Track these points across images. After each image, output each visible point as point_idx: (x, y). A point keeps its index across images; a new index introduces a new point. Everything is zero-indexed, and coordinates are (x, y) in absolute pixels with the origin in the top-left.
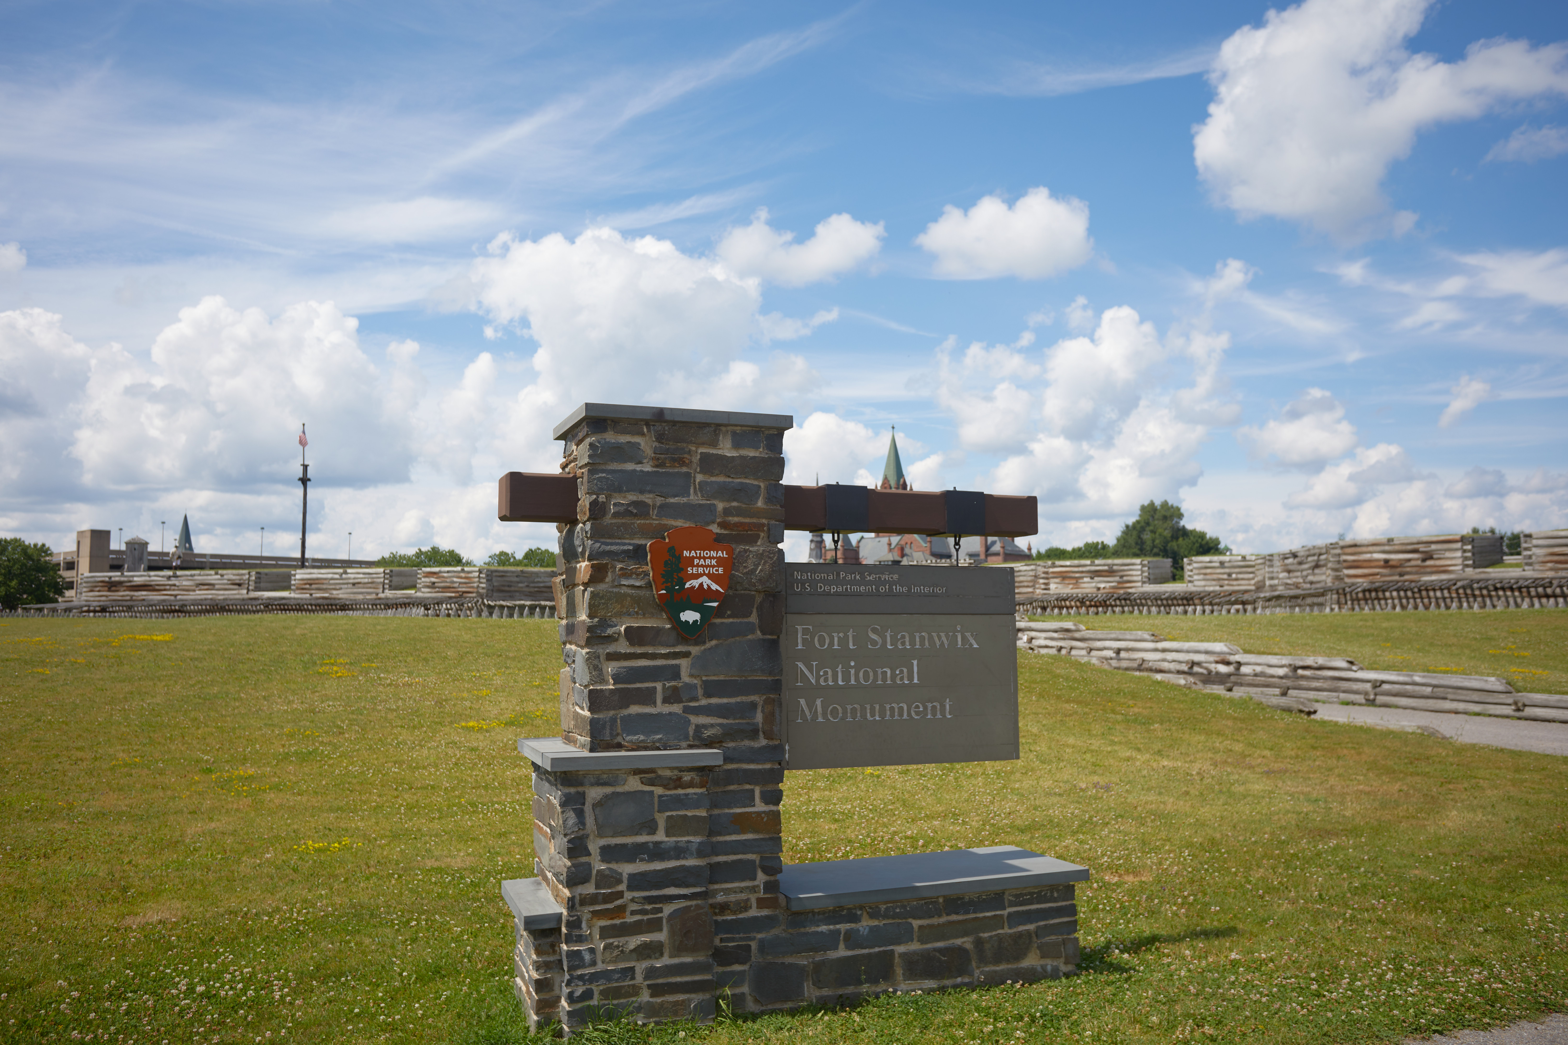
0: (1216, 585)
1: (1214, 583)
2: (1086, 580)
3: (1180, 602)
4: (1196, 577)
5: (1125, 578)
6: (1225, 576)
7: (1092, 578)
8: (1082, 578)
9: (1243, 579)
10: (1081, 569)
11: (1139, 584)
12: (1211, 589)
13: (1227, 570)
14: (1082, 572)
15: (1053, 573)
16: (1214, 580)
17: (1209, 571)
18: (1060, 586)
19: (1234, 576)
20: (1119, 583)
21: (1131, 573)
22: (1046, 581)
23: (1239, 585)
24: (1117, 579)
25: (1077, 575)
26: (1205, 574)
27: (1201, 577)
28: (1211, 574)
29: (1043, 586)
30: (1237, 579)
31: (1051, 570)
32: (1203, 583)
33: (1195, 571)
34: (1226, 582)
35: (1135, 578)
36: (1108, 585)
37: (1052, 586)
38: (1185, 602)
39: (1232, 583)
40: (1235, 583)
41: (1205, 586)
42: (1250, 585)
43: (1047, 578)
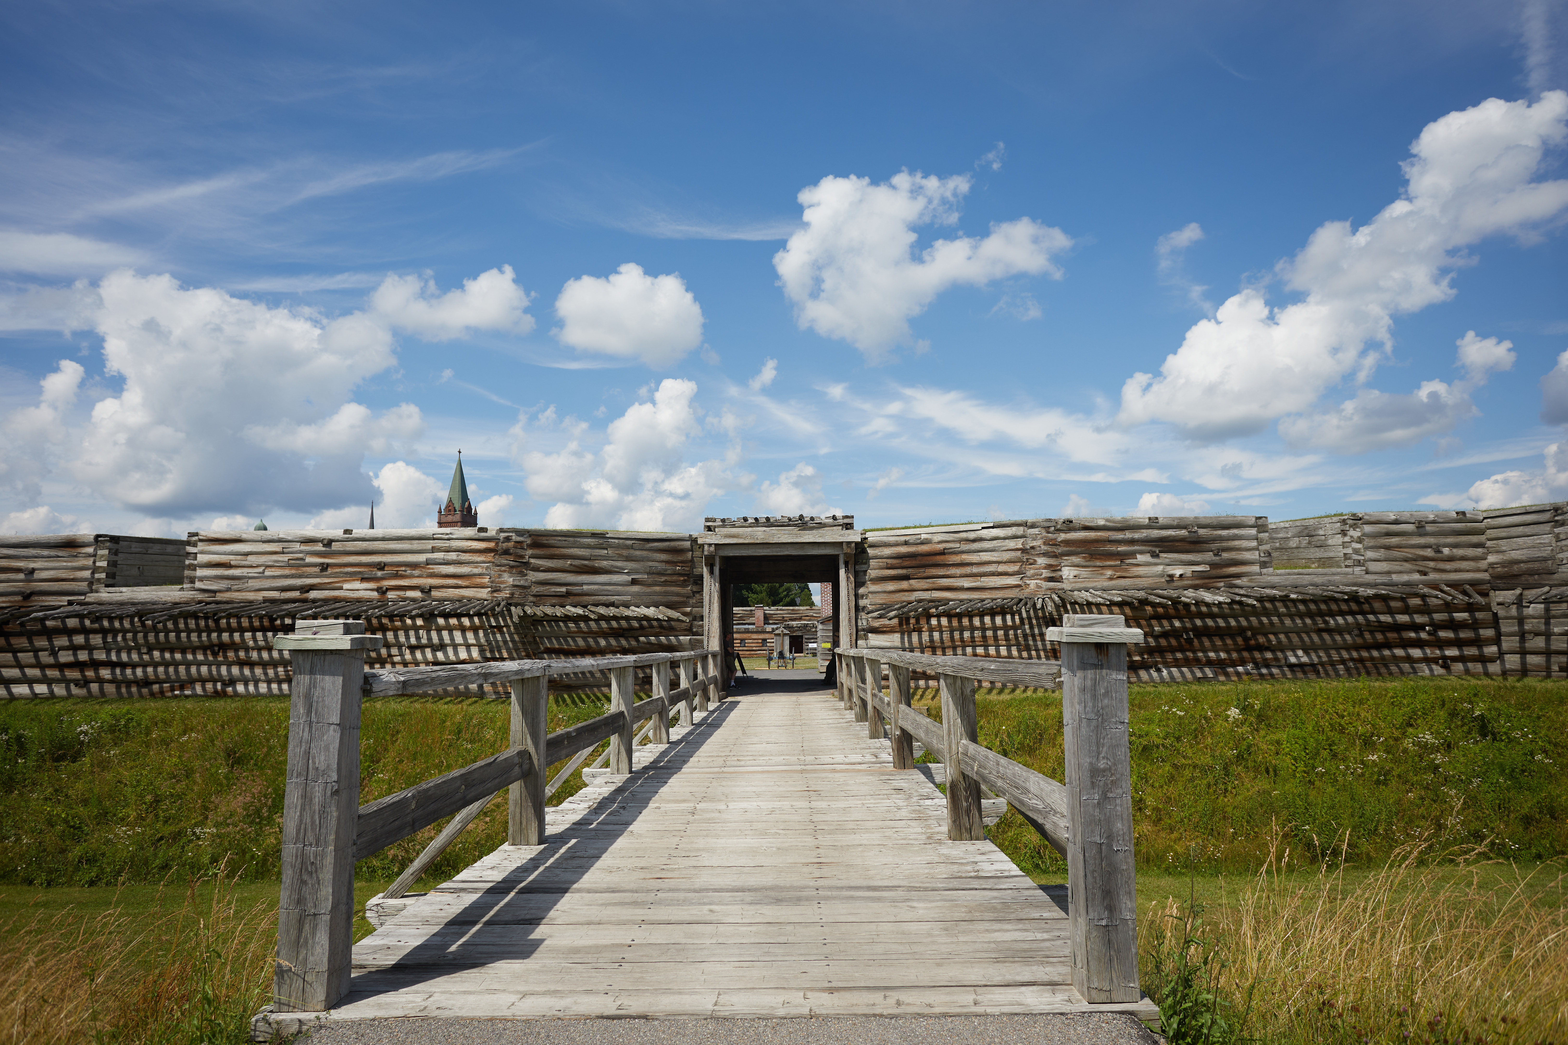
0: (1410, 572)
1: (1407, 566)
2: (1140, 558)
3: (1344, 607)
4: (1370, 554)
5: (1225, 555)
6: (1429, 553)
7: (1154, 555)
8: (1133, 554)
9: (1463, 558)
10: (1128, 535)
11: (1256, 568)
12: (1405, 578)
13: (1431, 540)
14: (1132, 542)
15: (1067, 542)
16: (1406, 560)
17: (1394, 540)
18: (1083, 572)
19: (1446, 551)
20: (1213, 565)
21: (1236, 543)
22: (1052, 561)
23: (1456, 571)
24: (1209, 557)
25: (1122, 548)
26: (1388, 548)
27: (1381, 554)
28: (1399, 547)
29: (1046, 573)
30: (1451, 559)
31: (1063, 536)
32: (1384, 566)
33: (1368, 542)
34: (1432, 564)
35: (1247, 556)
36: (1188, 570)
37: (1067, 572)
38: (1354, 606)
39: (1441, 565)
40: (1448, 566)
41: (1389, 573)
42: (1478, 570)
43: (1055, 556)
